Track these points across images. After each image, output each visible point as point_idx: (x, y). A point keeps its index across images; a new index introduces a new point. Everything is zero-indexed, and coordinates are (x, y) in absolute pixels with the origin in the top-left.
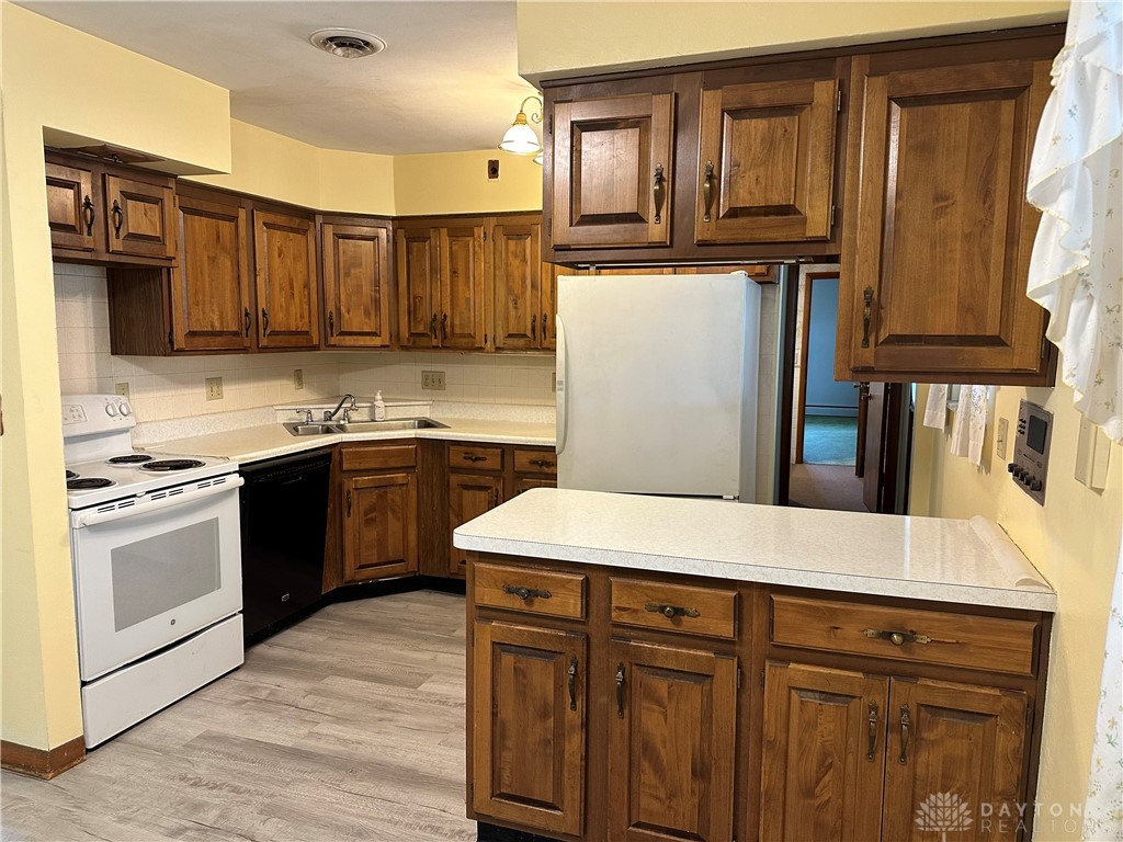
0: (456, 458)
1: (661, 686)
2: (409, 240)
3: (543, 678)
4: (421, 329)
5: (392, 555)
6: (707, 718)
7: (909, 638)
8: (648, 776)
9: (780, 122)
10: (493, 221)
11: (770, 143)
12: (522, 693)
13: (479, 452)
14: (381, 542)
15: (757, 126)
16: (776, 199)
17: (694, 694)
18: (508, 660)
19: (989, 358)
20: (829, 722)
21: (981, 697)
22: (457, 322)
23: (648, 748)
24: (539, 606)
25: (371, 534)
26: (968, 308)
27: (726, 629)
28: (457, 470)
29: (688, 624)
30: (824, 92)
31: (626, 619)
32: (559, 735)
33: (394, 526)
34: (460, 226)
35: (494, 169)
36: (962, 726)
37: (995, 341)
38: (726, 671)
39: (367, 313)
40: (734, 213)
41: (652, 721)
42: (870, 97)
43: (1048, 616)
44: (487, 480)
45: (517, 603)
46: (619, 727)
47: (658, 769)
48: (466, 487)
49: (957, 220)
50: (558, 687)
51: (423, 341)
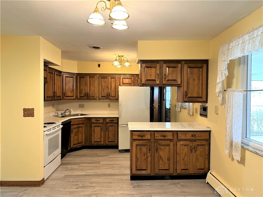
0: (93, 121)
1: (163, 148)
2: (80, 78)
3: (144, 149)
4: (82, 95)
5: (80, 142)
6: (169, 151)
7: (195, 136)
8: (161, 162)
9: (174, 69)
10: (99, 75)
11: (173, 71)
12: (141, 152)
13: (99, 119)
14: (78, 139)
15: (171, 69)
16: (174, 79)
17: (167, 148)
18: (138, 147)
19: (200, 100)
20: (186, 149)
21: (204, 143)
22: (91, 94)
23: (161, 157)
24: (144, 138)
25: (76, 138)
26: (198, 93)
27: (172, 138)
28: (94, 123)
29: (166, 138)
30: (179, 65)
31: (157, 138)
32: (147, 158)
33: (80, 135)
34: (92, 76)
35: (99, 66)
36: (202, 147)
37: (201, 97)
38: (172, 144)
39: (71, 92)
40: (168, 80)
41: (161, 153)
42: (185, 67)
43: (210, 131)
44: (100, 125)
45: (140, 138)
46: (156, 155)
47: (162, 160)
48: (95, 126)
49: (196, 82)
50: (147, 150)
51: (83, 98)
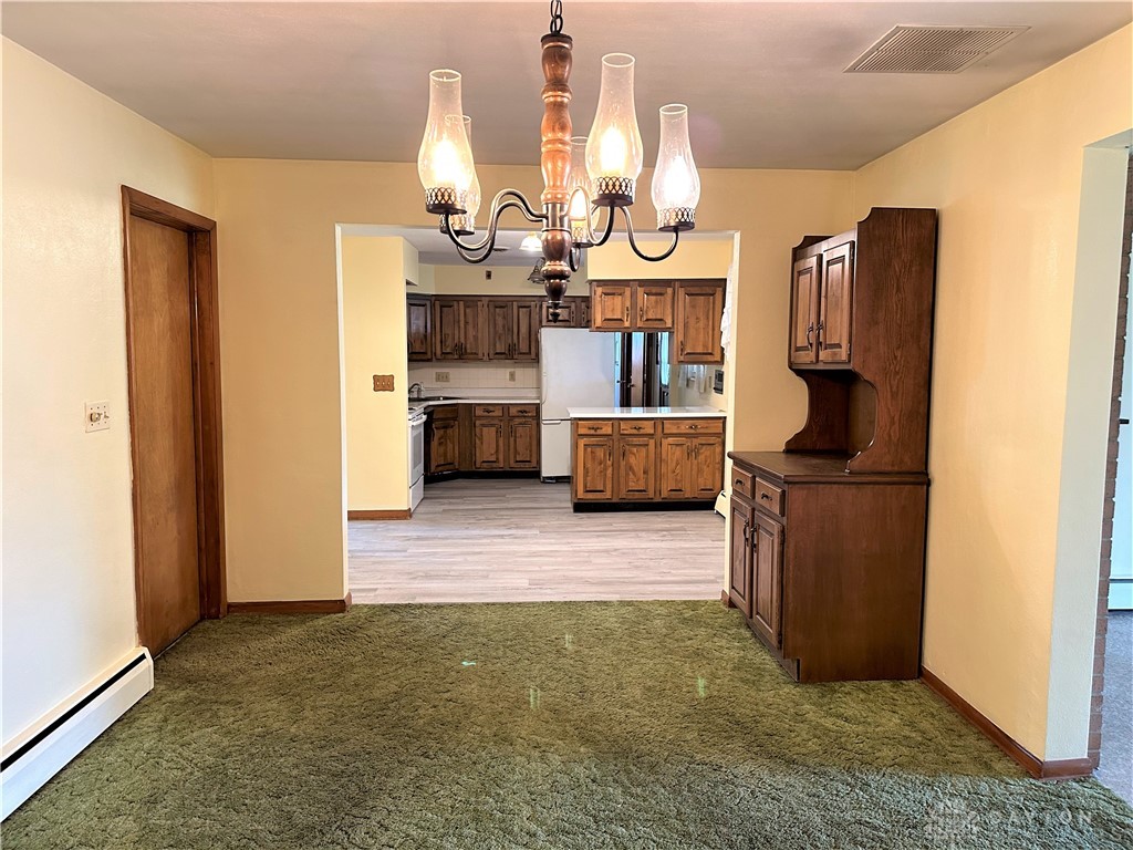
0: (479, 412)
1: (635, 450)
2: (442, 307)
3: (600, 453)
4: (448, 351)
5: (449, 461)
6: (647, 456)
7: (696, 427)
8: (631, 476)
9: (659, 297)
10: (487, 299)
11: (656, 302)
12: (593, 459)
13: (491, 408)
14: (445, 454)
15: (653, 298)
16: (659, 317)
17: (644, 449)
18: (589, 449)
19: (710, 358)
20: (678, 451)
21: (712, 440)
22: (468, 346)
23: (631, 468)
24: (599, 432)
25: (442, 449)
26: (705, 346)
27: (652, 432)
28: (480, 417)
29: (642, 431)
30: (670, 290)
31: (625, 432)
32: (605, 469)
33: (450, 446)
34: (471, 301)
35: (489, 275)
36: (709, 447)
37: (711, 354)
38: (652, 442)
39: (422, 343)
40: (647, 320)
41: (632, 460)
42: (681, 292)
43: (725, 418)
44: (496, 422)
45: (592, 432)
46: (623, 463)
47: (634, 474)
48: (483, 425)
49: (701, 324)
50: (605, 455)
51: (450, 356)
